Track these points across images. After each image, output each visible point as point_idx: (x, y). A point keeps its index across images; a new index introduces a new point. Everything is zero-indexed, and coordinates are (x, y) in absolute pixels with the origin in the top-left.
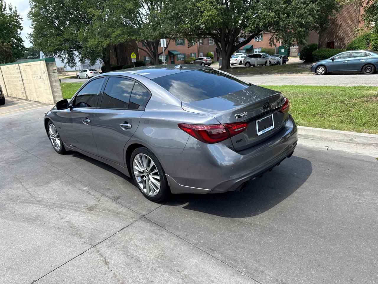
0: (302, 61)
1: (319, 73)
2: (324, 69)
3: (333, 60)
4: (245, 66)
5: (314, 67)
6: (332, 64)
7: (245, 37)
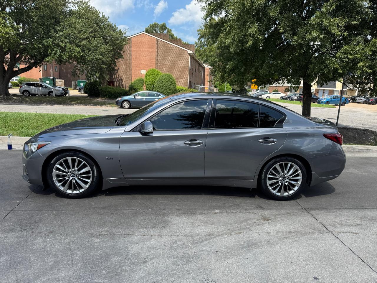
0: (86, 95)
1: (125, 107)
2: (128, 104)
3: (134, 96)
4: (23, 94)
5: (119, 101)
6: (135, 100)
7: (26, 63)
